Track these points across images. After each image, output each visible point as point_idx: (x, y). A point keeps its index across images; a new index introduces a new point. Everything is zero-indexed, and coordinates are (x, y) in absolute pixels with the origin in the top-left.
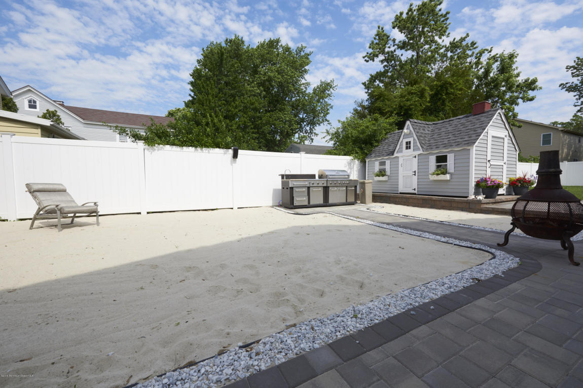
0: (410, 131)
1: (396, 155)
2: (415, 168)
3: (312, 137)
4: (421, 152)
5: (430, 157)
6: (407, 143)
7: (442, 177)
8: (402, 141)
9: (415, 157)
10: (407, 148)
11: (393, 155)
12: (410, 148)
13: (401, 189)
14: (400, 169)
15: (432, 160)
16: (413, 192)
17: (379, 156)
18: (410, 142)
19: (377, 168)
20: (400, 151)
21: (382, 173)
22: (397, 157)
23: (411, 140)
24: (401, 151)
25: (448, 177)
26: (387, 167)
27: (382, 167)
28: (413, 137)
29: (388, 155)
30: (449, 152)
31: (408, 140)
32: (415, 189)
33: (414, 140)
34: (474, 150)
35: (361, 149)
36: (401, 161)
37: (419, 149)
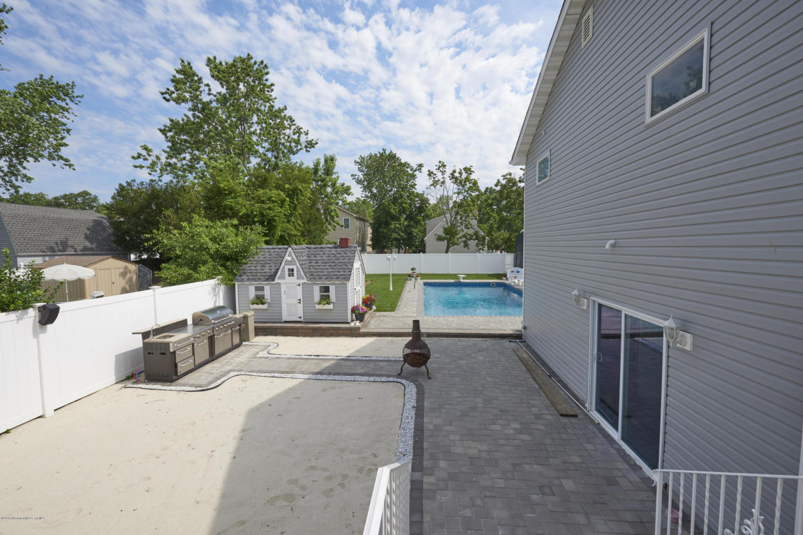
0: (293, 258)
1: (277, 281)
2: (300, 296)
3: (17, 184)
4: (305, 281)
5: (315, 287)
6: (289, 269)
7: (327, 307)
8: (284, 268)
9: (299, 285)
10: (289, 276)
11: (273, 280)
12: (293, 276)
13: (285, 317)
14: (283, 297)
15: (316, 290)
16: (299, 320)
17: (254, 280)
18: (293, 270)
19: (252, 293)
20: (282, 277)
21: (260, 300)
22: (279, 284)
23: (295, 267)
24: (284, 278)
25: (331, 306)
26: (267, 293)
27: (260, 293)
28: (296, 264)
29: (267, 280)
30: (332, 284)
31: (291, 267)
32: (300, 317)
33: (297, 268)
34: (349, 284)
35: (226, 268)
36: (283, 288)
37: (302, 278)
